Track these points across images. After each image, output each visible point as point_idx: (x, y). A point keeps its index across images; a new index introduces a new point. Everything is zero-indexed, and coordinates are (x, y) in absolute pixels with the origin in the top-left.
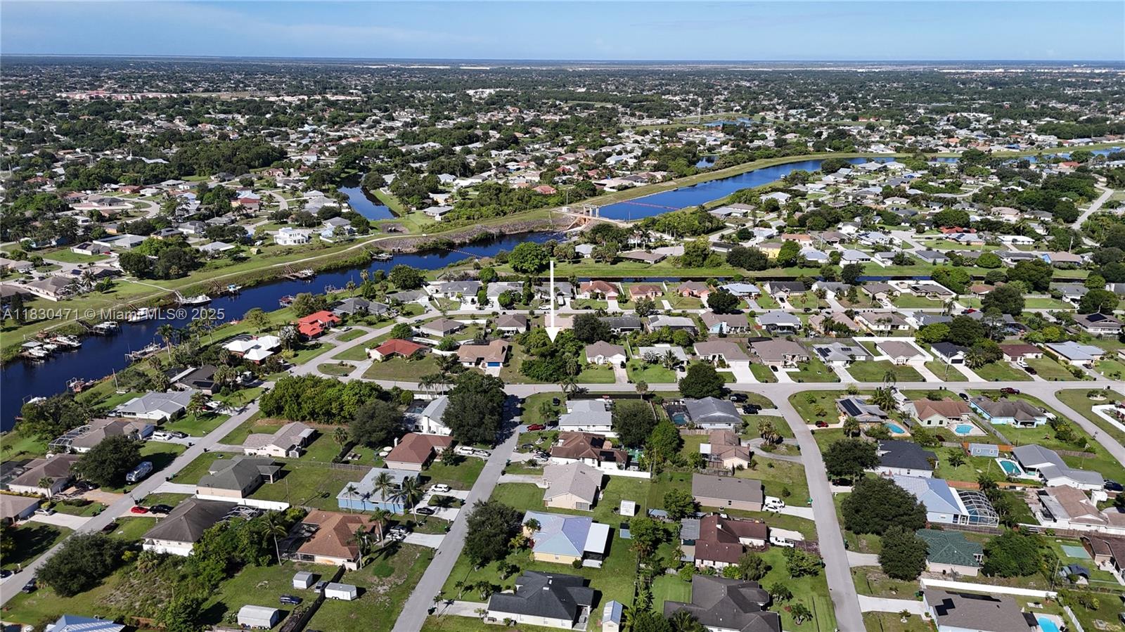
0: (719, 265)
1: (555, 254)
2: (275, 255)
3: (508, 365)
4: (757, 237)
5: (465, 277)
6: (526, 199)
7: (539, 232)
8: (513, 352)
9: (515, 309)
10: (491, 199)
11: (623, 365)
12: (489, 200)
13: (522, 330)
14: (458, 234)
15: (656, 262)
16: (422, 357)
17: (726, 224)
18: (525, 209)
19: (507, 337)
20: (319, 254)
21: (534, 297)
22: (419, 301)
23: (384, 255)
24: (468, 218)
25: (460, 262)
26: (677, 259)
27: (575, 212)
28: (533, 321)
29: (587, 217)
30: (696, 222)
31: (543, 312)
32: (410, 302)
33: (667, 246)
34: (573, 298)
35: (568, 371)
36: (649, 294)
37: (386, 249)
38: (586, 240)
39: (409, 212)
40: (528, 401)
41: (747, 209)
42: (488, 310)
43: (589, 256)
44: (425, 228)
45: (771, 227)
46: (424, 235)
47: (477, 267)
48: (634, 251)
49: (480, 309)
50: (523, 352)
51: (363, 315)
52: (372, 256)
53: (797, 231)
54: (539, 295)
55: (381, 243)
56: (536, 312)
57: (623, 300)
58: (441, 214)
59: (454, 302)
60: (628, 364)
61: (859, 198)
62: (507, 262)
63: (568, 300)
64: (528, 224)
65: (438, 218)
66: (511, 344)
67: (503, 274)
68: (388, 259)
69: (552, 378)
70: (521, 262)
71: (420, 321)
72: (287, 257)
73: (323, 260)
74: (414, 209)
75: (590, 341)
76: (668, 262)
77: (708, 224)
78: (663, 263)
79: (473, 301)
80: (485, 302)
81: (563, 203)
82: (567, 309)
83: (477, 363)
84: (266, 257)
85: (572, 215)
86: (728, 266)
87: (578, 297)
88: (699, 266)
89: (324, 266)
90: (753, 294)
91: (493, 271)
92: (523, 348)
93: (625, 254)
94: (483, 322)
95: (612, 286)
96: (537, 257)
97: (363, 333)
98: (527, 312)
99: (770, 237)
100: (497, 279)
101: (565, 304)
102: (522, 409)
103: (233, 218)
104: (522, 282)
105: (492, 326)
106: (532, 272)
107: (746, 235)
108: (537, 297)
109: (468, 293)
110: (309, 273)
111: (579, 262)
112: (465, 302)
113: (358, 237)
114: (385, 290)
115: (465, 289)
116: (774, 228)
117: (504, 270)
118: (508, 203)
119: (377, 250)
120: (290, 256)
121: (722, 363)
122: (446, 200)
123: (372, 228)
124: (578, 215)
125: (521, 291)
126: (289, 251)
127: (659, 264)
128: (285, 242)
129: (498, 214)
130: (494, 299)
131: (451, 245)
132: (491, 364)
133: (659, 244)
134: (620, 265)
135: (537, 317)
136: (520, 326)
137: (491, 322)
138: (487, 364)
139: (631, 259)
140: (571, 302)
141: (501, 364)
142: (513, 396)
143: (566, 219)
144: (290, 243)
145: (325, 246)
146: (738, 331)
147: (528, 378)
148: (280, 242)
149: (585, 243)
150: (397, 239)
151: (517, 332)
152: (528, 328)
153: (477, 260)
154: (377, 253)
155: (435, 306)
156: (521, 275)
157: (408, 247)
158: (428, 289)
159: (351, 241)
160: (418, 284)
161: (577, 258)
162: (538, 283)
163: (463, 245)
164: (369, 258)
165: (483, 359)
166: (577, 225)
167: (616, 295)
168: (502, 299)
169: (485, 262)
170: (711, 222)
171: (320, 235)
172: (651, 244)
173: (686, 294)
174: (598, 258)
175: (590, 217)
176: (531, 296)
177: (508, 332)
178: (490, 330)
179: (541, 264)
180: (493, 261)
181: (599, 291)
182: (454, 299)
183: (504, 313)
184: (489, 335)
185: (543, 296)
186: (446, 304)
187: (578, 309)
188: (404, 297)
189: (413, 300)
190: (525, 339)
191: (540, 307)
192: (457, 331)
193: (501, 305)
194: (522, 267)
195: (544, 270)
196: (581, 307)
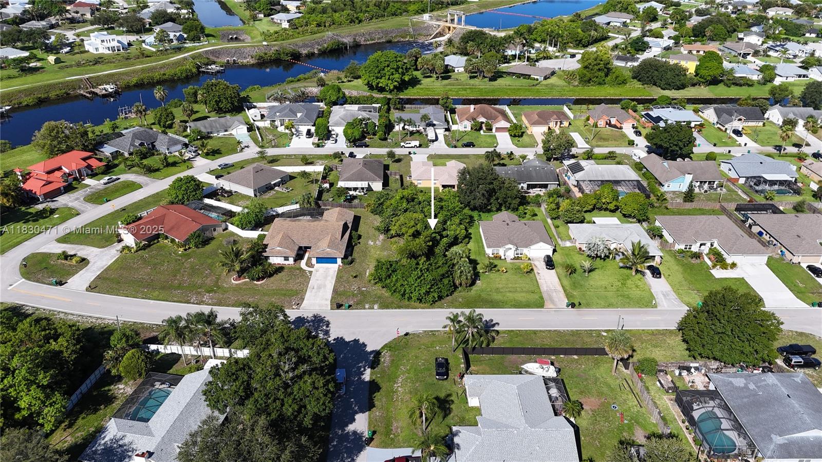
0: (624, 82)
1: (419, 68)
2: (79, 65)
3: (352, 262)
4: (653, 49)
5: (303, 98)
6: (383, 5)
7: (398, 42)
8: (362, 229)
9: (367, 146)
10: (345, 5)
11: (550, 263)
12: (342, 6)
13: (377, 186)
14: (304, 43)
15: (546, 78)
16: (206, 241)
17: (610, 34)
18: (383, 16)
19: (354, 197)
20: (133, 65)
21: (394, 127)
22: (234, 132)
23: (213, 66)
24: (319, 25)
25: (301, 76)
26: (570, 76)
27: (438, 20)
28: (394, 167)
29: (451, 25)
30: (579, 30)
31: (406, 151)
32: (221, 134)
33: (551, 59)
34: (448, 130)
35: (457, 283)
36: (552, 125)
37: (219, 60)
38: (455, 50)
39: (255, 18)
40: (386, 358)
41: (626, 18)
42: (330, 147)
43: (462, 70)
44: (266, 36)
45: (662, 37)
46: (265, 43)
47: (321, 83)
48: (513, 64)
49: (318, 146)
51: (144, 156)
52: (198, 67)
53: (695, 41)
54: (402, 125)
55: (213, 52)
56: (398, 151)
57: (517, 133)
58: (289, 21)
59: (282, 135)
60: (556, 258)
61: (739, 8)
62: (358, 77)
63: (441, 132)
64: (386, 33)
65: (286, 25)
66: (358, 212)
67: (355, 93)
68: (218, 72)
69: (430, 298)
70: (377, 78)
71: (226, 167)
72: (93, 67)
73: (134, 72)
74: (261, 16)
75: (485, 209)
76: (560, 77)
77: (593, 33)
78: (553, 80)
79: (309, 134)
80: (326, 135)
81: (423, 11)
82: (440, 147)
83: (299, 257)
84: (67, 67)
85: (434, 23)
86: (637, 85)
87: (454, 127)
88: (600, 84)
89: (134, 80)
90: (693, 125)
91: (339, 90)
92: (378, 222)
93: (504, 67)
94: (319, 168)
95: (496, 110)
96: (397, 70)
97: (133, 187)
98: (384, 151)
99: (667, 49)
100: (343, 100)
101: (436, 139)
102: (374, 386)
103: (54, 22)
104: (378, 105)
105: (331, 178)
106: (391, 91)
107: (640, 46)
108: (398, 128)
109: (302, 121)
110: (110, 88)
111: (449, 77)
112: (298, 134)
113: (189, 45)
114: (189, 116)
115: (299, 115)
116: (666, 38)
117: (356, 88)
118: (364, 8)
119: (206, 61)
120: (97, 67)
121: (719, 260)
122: (298, 7)
123: (208, 36)
124: (442, 24)
125: (375, 119)
126: (99, 60)
127: (549, 81)
128: (97, 49)
129: (352, 21)
130: (339, 130)
131: (296, 56)
132: (320, 260)
133: (541, 56)
134: (500, 81)
135: (399, 161)
136: (374, 180)
137: (331, 170)
138: (314, 261)
139: (514, 74)
140: (445, 136)
141: (339, 261)
142: (356, 341)
143: (429, 27)
144: (103, 50)
145: (144, 55)
146: (706, 186)
147: (386, 293)
148: (92, 50)
149: (454, 54)
150: (233, 48)
151: (369, 189)
152: (386, 184)
153: (322, 74)
154: (207, 64)
155: (255, 141)
156: (376, 95)
157: (245, 58)
158: (251, 114)
159: (179, 50)
160: (239, 106)
161: (447, 72)
162: (399, 106)
163: (311, 56)
164: (194, 70)
165: (310, 248)
166: (440, 34)
167: (508, 125)
168: (349, 131)
169: (331, 77)
170: (596, 30)
171: (144, 41)
172: (533, 56)
173: (601, 123)
174: (474, 72)
175: (455, 26)
176: (389, 127)
177: (355, 189)
178: (327, 185)
179: (403, 81)
180: (342, 75)
181: (483, 120)
182: (281, 129)
183: (352, 155)
184: (325, 196)
185: (406, 127)
186: (271, 137)
187: (455, 147)
188: (211, 126)
189: (226, 131)
190: (382, 204)
191: (402, 144)
192: (276, 188)
193: (348, 140)
194: (378, 84)
195: (407, 88)
196: (460, 144)
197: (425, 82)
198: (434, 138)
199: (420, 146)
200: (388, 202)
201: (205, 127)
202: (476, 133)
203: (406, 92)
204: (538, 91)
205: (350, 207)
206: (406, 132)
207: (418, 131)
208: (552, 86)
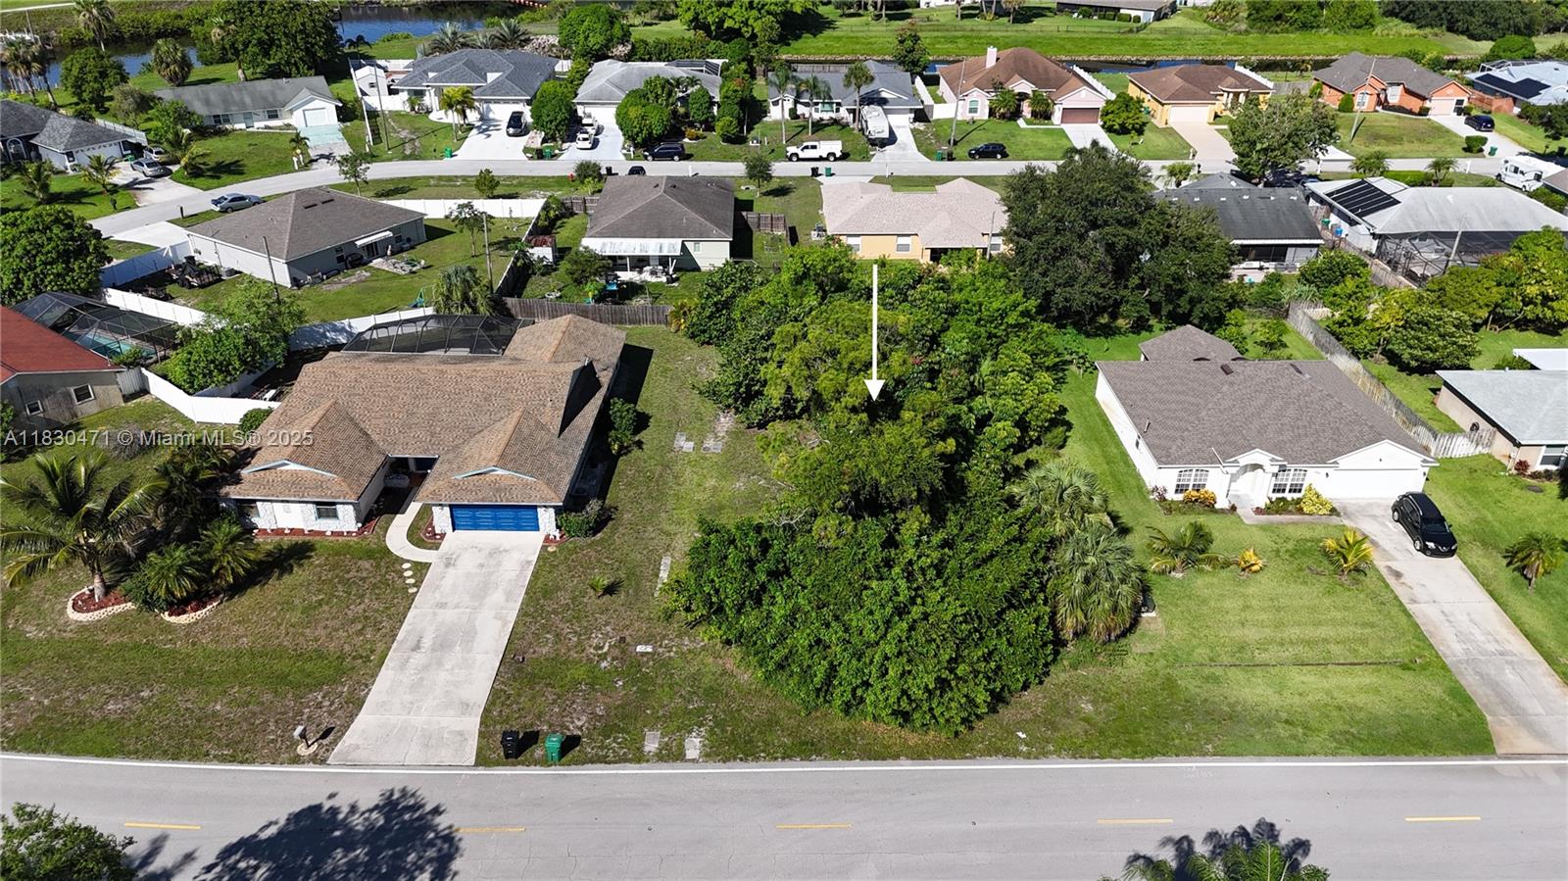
3: (599, 523)
8: (655, 393)
9: (687, 157)
13: (713, 254)
15: (1160, 16)
19: (633, 290)
21: (765, 112)
22: (297, 120)
26: (1222, 10)
28: (765, 207)
31: (804, 169)
32: (256, 125)
34: (921, 116)
42: (575, 158)
49: (540, 155)
50: (712, 393)
54: (788, 108)
56: (780, 169)
57: (1127, 123)
59: (438, 129)
62: (671, 15)
63: (902, 123)
66: (643, 335)
67: (658, 37)
70: (720, 9)
76: (1192, 17)
78: (1180, 22)
79: (516, 123)
80: (567, 125)
82: (905, 157)
86: (1404, 27)
87: (940, 112)
88: (1305, 26)
92: (710, 365)
94: (529, 208)
98: (737, 169)
101: (892, 139)
104: (720, 62)
105: (561, 231)
106: (755, 36)
108: (777, 113)
109: (499, 92)
111: (907, 16)
112: (486, 124)
114: (177, 79)
115: (492, 77)
117: (662, 34)
125: (713, 89)
127: (1170, 24)
130: (604, 116)
134: (1041, 24)
135: (782, 191)
136: (702, 235)
137: (567, 212)
138: (442, 518)
139: (1074, 8)
140: (915, 132)
141: (546, 519)
147: (741, 672)
151: (685, 264)
152: (741, 247)
155: (354, 142)
156: (717, 42)
158: (360, 77)
160: (337, 60)
161: (902, 8)
165: (432, 464)
167: (1097, 101)
168: (634, 112)
173: (1364, 102)
176: (753, 112)
177: (640, 262)
178: (544, 253)
179: (788, 13)
181: (1025, 88)
182: (439, 115)
183: (637, 171)
184: (534, 286)
185: (801, 109)
186: (403, 134)
187: (950, 158)
188: (226, 102)
189: (273, 116)
190: (727, 304)
191: (792, 150)
192: (377, 263)
193: (630, 137)
194: (722, 21)
195: (798, 37)
196: (961, 150)
197: (846, 25)
198: (886, 135)
199: (845, 156)
200: (750, 298)
201: (207, 103)
202: (1005, 127)
203: (795, 44)
204: (1145, 44)
205: (617, 320)
206: (800, 122)
207: (835, 122)
208: (1180, 34)
